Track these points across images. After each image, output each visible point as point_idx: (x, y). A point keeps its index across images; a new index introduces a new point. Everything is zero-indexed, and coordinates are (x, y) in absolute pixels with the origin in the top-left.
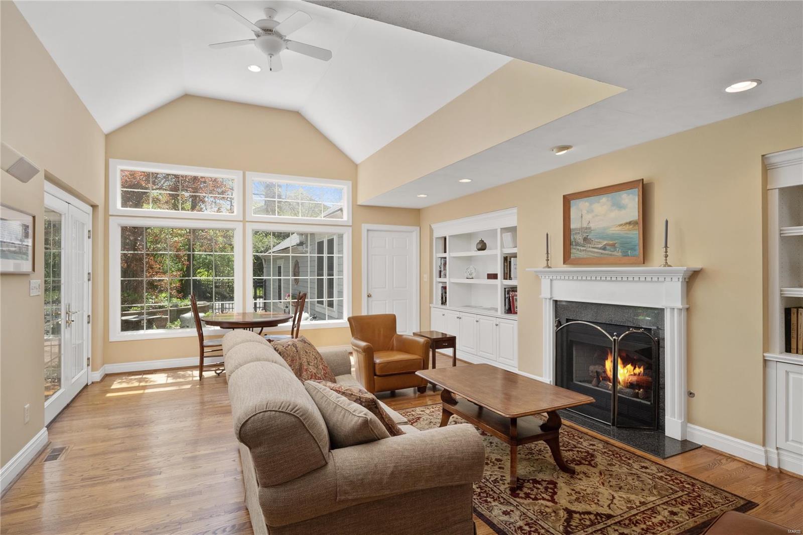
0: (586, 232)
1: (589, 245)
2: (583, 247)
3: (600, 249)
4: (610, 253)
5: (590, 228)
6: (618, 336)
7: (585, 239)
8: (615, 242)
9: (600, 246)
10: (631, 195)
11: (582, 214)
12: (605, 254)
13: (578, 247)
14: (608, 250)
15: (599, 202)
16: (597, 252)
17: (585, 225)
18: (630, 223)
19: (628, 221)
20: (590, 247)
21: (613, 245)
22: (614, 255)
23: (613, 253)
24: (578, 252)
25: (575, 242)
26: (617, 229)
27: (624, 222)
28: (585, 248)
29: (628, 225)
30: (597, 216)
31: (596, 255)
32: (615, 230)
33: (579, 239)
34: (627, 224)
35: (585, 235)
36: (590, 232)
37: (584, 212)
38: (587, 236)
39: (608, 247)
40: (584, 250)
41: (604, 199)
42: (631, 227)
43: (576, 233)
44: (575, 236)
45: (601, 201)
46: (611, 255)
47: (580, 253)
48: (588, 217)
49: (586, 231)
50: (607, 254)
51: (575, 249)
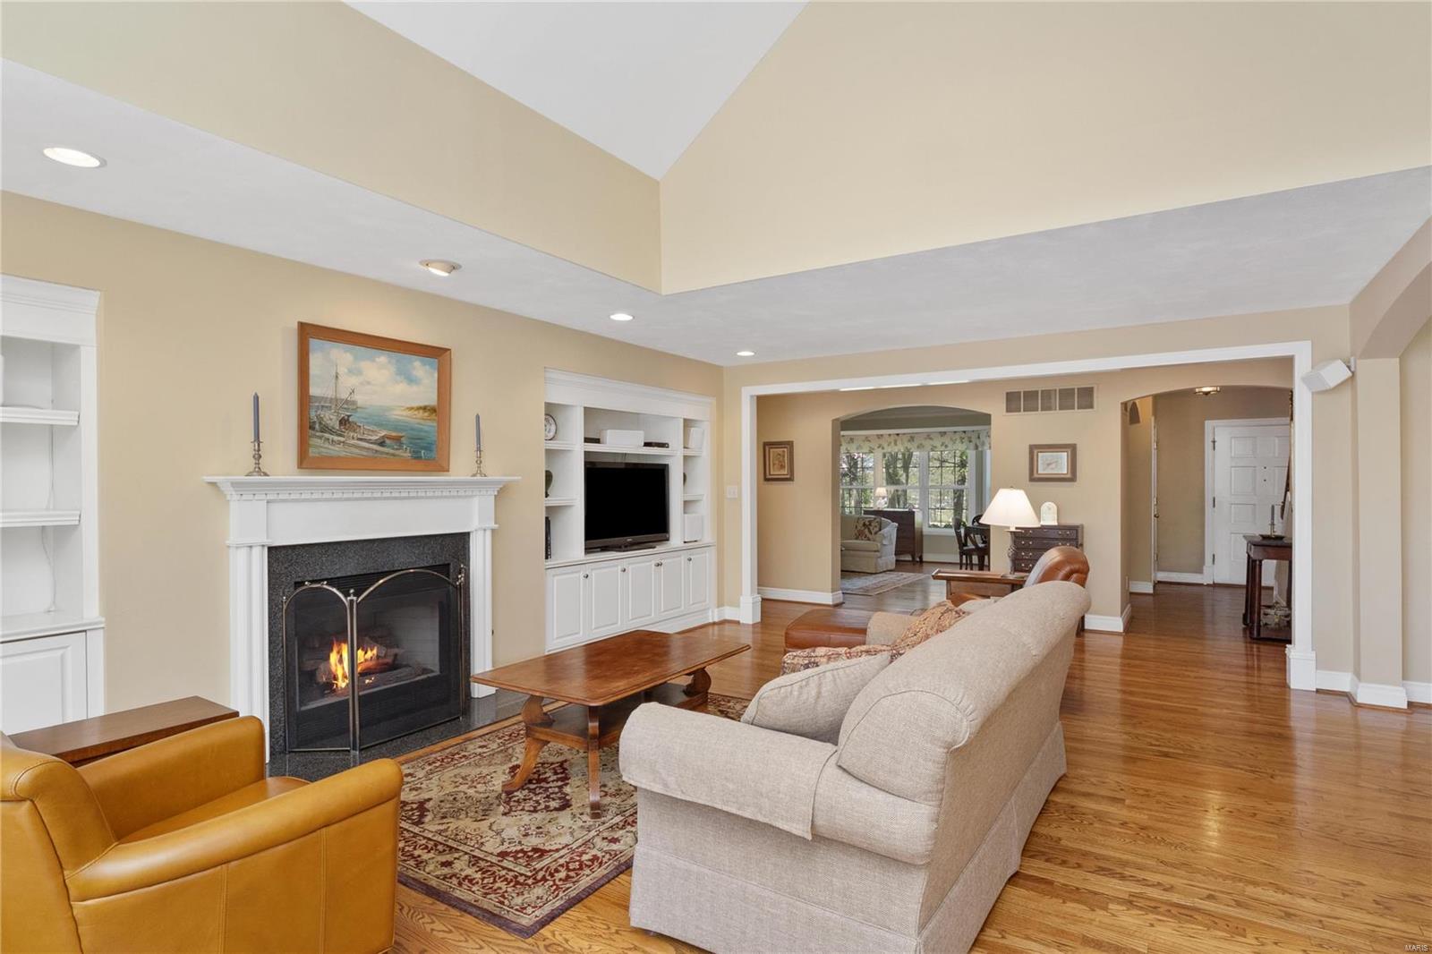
0: (347, 409)
1: (352, 434)
2: (340, 435)
3: (374, 443)
4: (392, 451)
5: (354, 403)
6: (357, 594)
7: (344, 422)
8: (400, 434)
9: (374, 438)
10: (427, 367)
11: (337, 373)
12: (382, 453)
13: (327, 435)
14: (389, 447)
15: (374, 361)
16: (368, 449)
17: (344, 395)
18: (425, 408)
19: (422, 404)
20: (353, 438)
21: (398, 439)
22: (398, 455)
23: (397, 452)
24: (326, 445)
25: (320, 423)
26: (404, 413)
27: (416, 405)
28: (342, 439)
29: (421, 411)
30: (369, 383)
31: (365, 454)
32: (399, 414)
33: (331, 419)
34: (419, 408)
35: (343, 414)
36: (355, 410)
37: (342, 370)
38: (349, 416)
39: (388, 441)
40: (339, 443)
41: (383, 358)
42: (426, 414)
43: (323, 406)
44: (322, 413)
45: (377, 359)
46: (393, 455)
47: (332, 448)
48: (348, 382)
49: (346, 406)
50: (387, 454)
51: (320, 438)
